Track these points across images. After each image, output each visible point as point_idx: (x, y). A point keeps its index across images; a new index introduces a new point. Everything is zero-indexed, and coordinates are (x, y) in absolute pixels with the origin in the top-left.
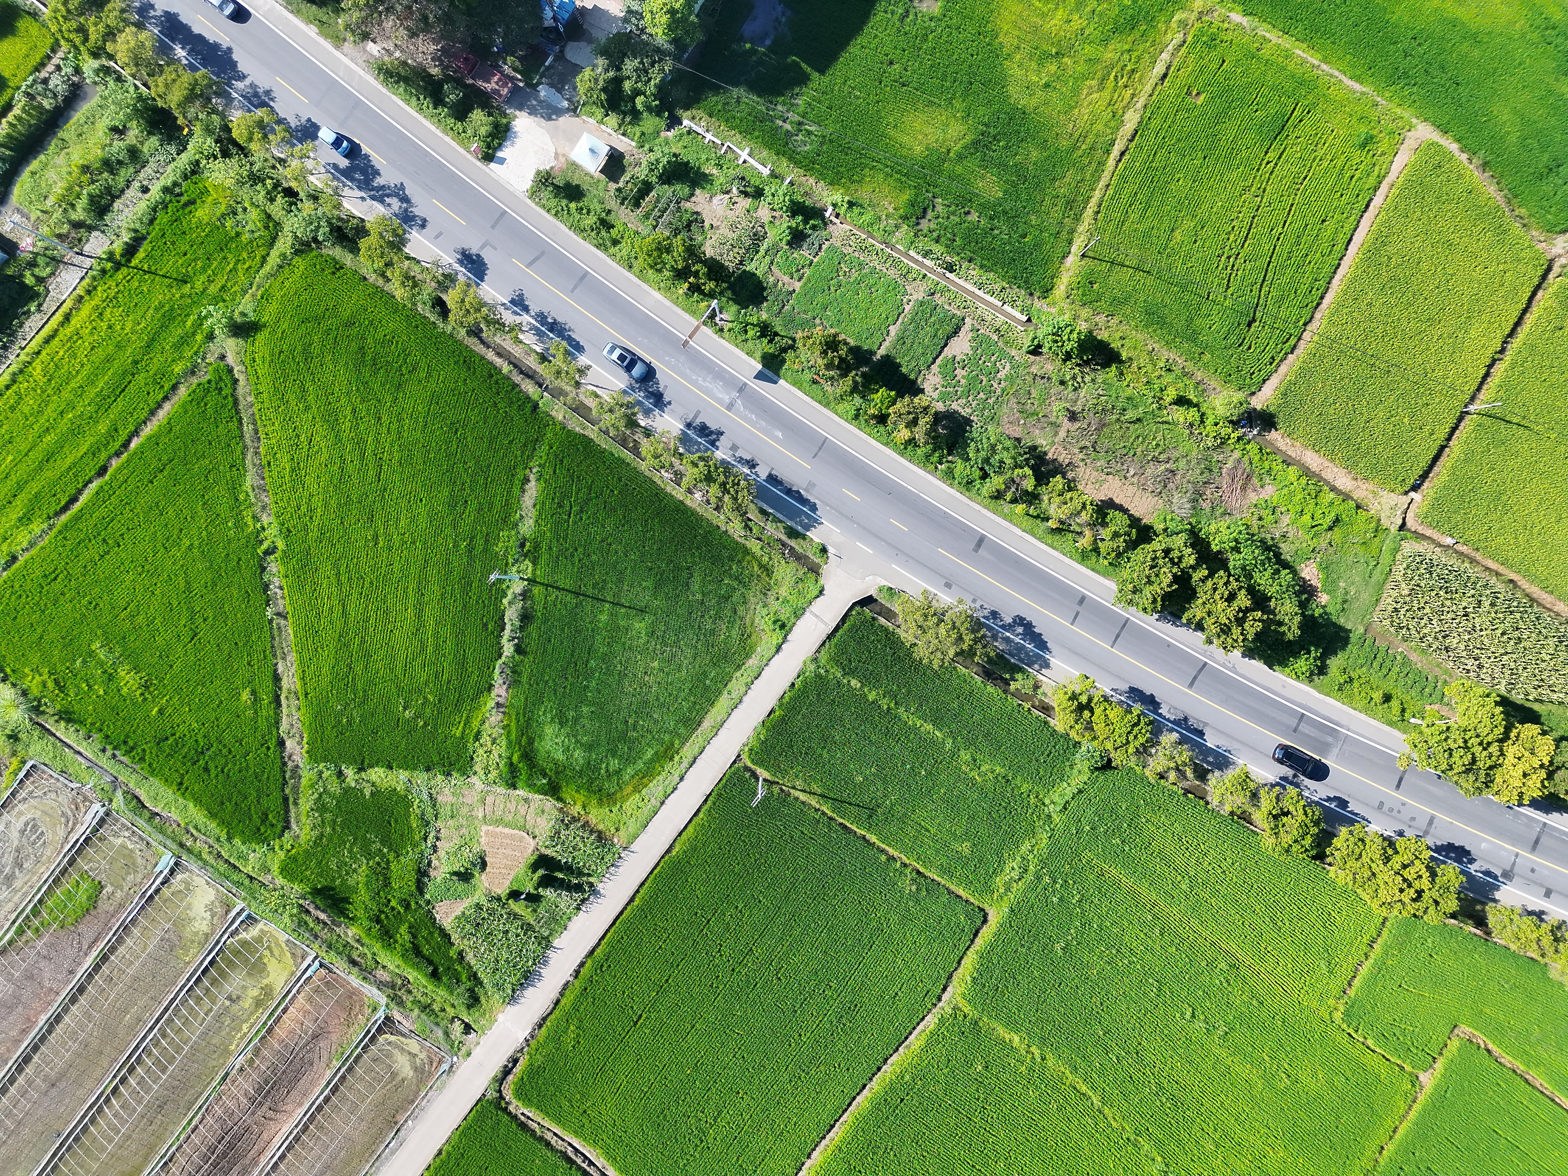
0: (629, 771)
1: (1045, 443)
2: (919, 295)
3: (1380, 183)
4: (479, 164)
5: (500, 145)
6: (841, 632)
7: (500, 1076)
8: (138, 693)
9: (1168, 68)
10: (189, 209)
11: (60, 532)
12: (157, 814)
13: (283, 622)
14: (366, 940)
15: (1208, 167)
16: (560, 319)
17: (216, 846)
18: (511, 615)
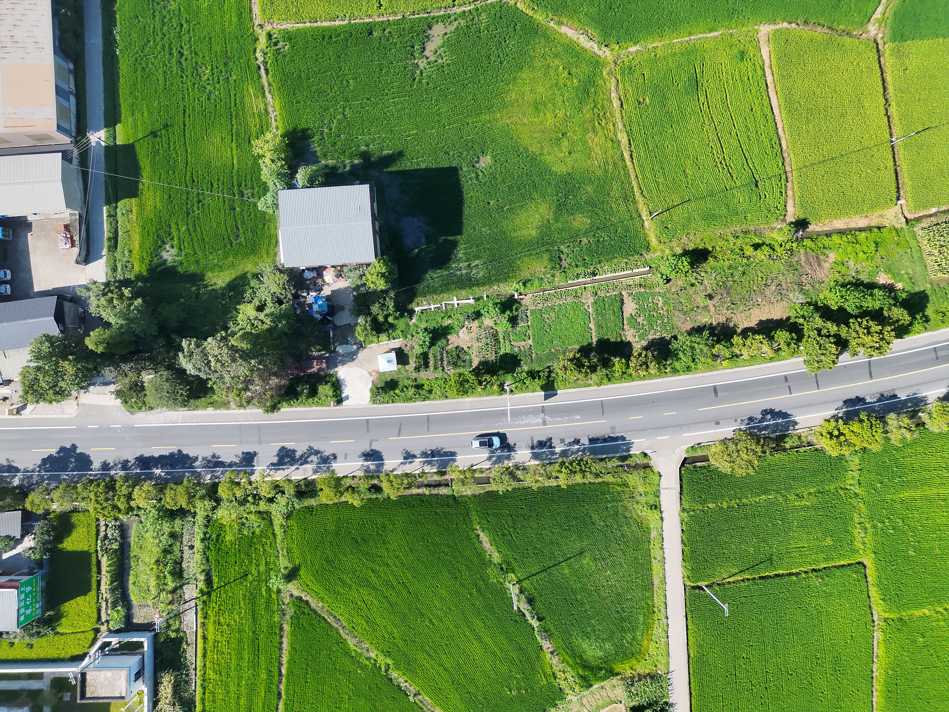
0: (638, 634)
1: (707, 320)
2: (591, 300)
3: (764, 69)
4: (337, 408)
5: (341, 391)
6: (683, 485)
9: (620, 100)
10: (220, 540)
13: (420, 697)
15: (677, 130)
16: (433, 448)
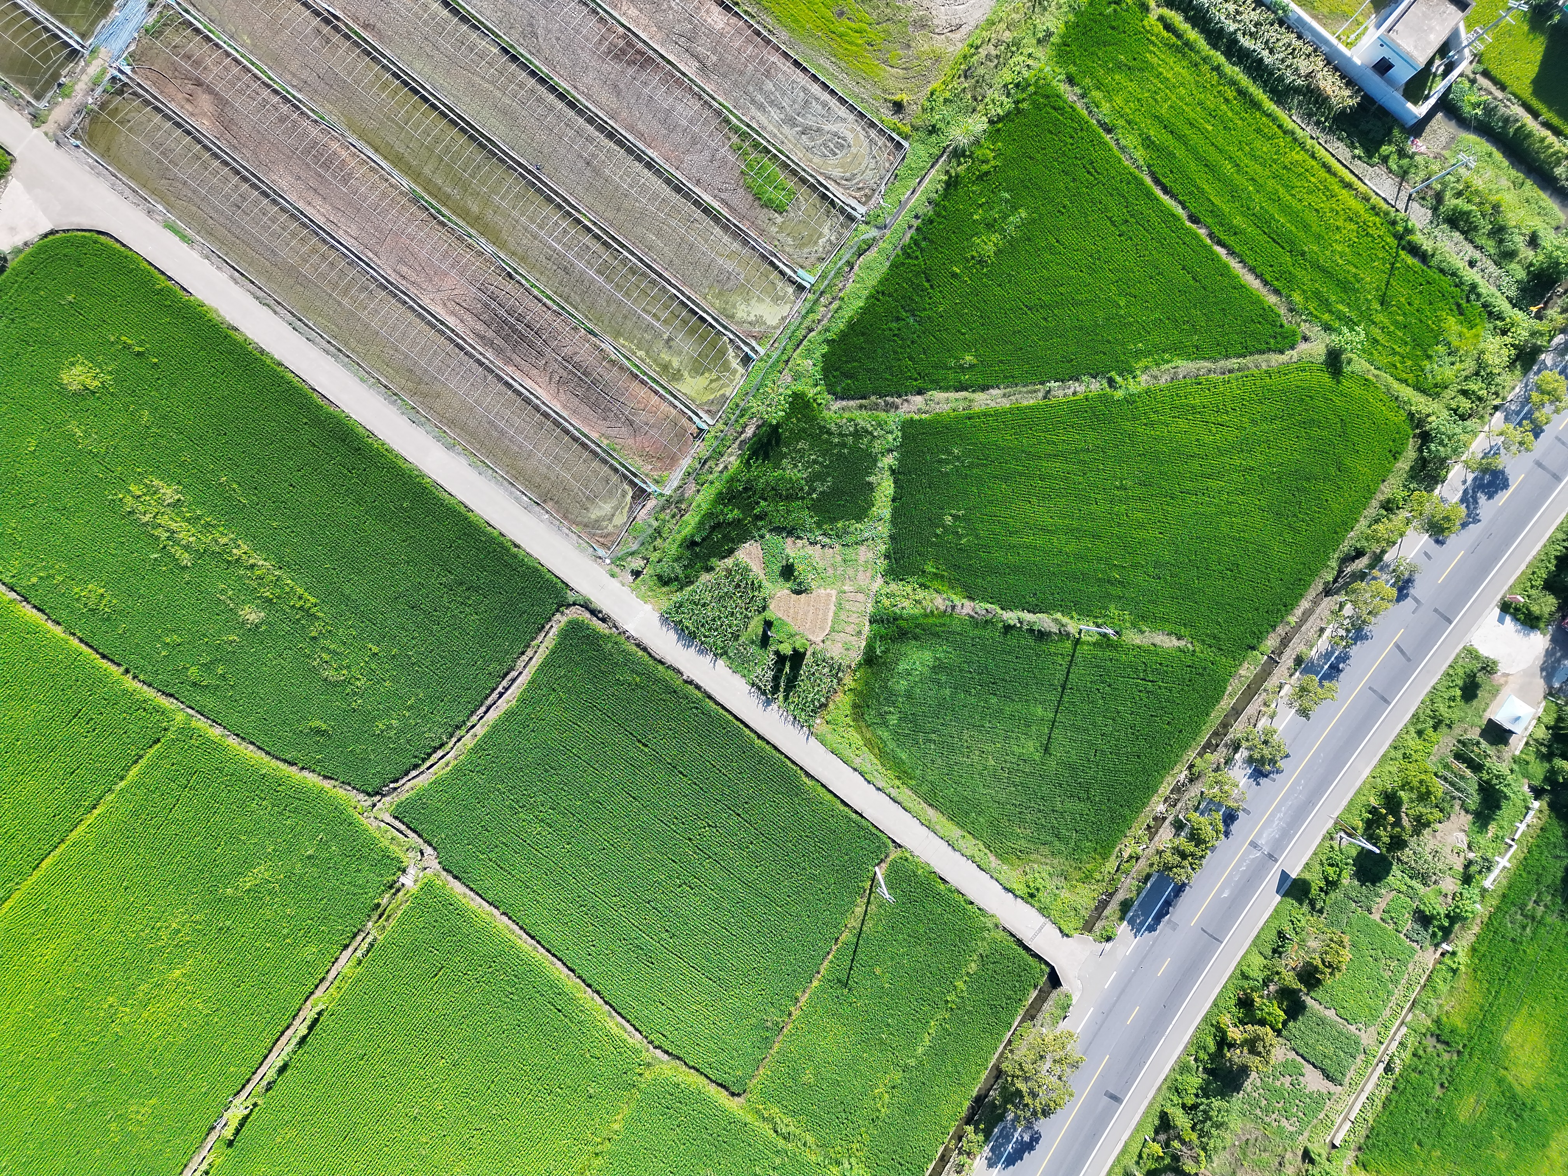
2: (1364, 1040)
4: (1499, 597)
5: (1518, 620)
6: (1024, 952)
7: (592, 606)
8: (974, 254)
10: (1454, 307)
11: (1136, 178)
12: (852, 268)
13: (1041, 395)
14: (726, 475)
16: (1342, 675)
17: (820, 327)
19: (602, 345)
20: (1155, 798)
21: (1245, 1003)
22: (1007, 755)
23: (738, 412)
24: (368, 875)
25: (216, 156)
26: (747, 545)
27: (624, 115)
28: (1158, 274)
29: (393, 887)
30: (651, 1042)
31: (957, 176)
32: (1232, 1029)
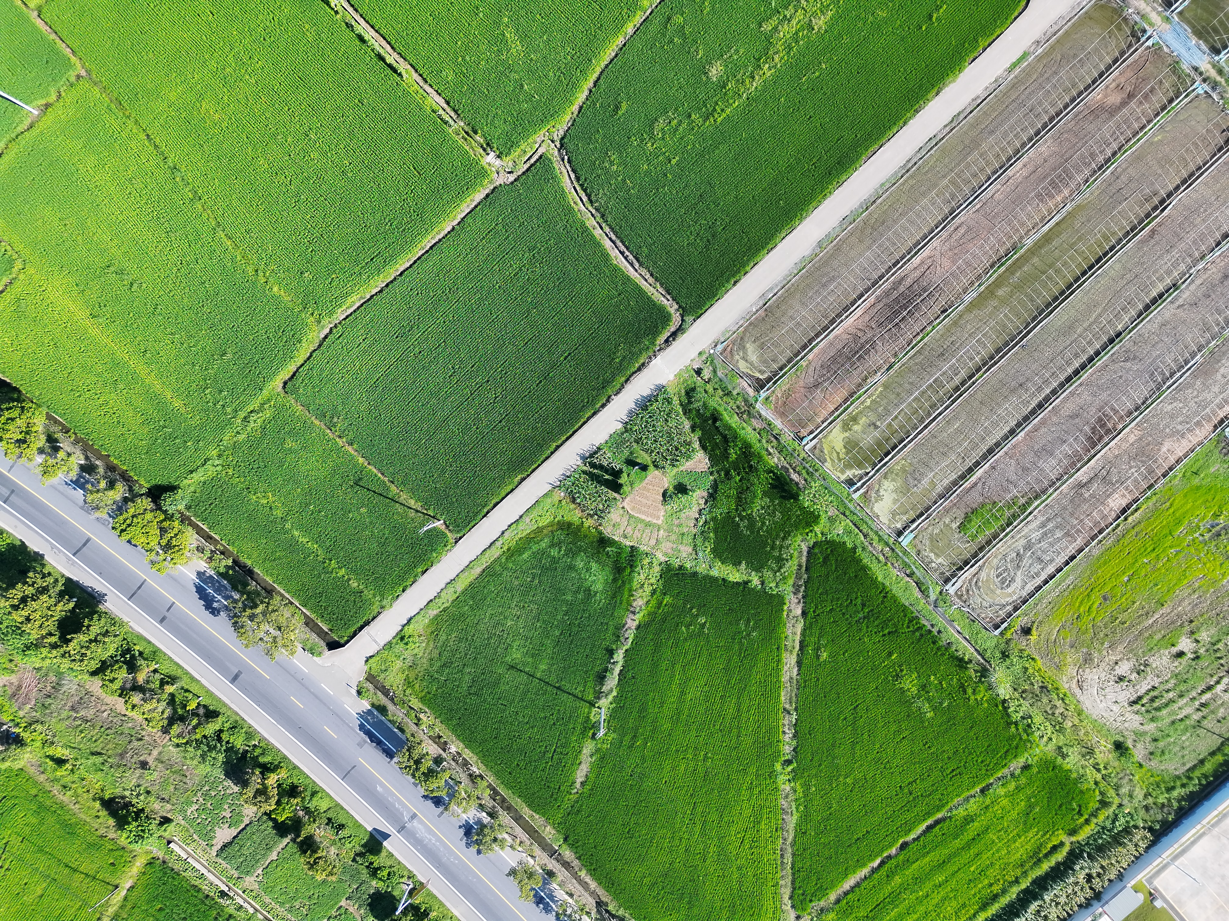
1: (170, 748)
2: (249, 879)
6: (359, 625)
7: (679, 334)
8: (904, 672)
11: (943, 806)
12: (908, 576)
13: (787, 706)
14: (764, 453)
17: (866, 544)
18: (612, 682)
19: (879, 374)
20: (461, 745)
21: (292, 791)
22: (513, 636)
23: (811, 470)
24: (501, 128)
25: (1073, 100)
26: (707, 460)
27: (1054, 419)
28: (866, 812)
29: (487, 147)
30: (336, 326)
31: (966, 668)
32: (276, 777)
